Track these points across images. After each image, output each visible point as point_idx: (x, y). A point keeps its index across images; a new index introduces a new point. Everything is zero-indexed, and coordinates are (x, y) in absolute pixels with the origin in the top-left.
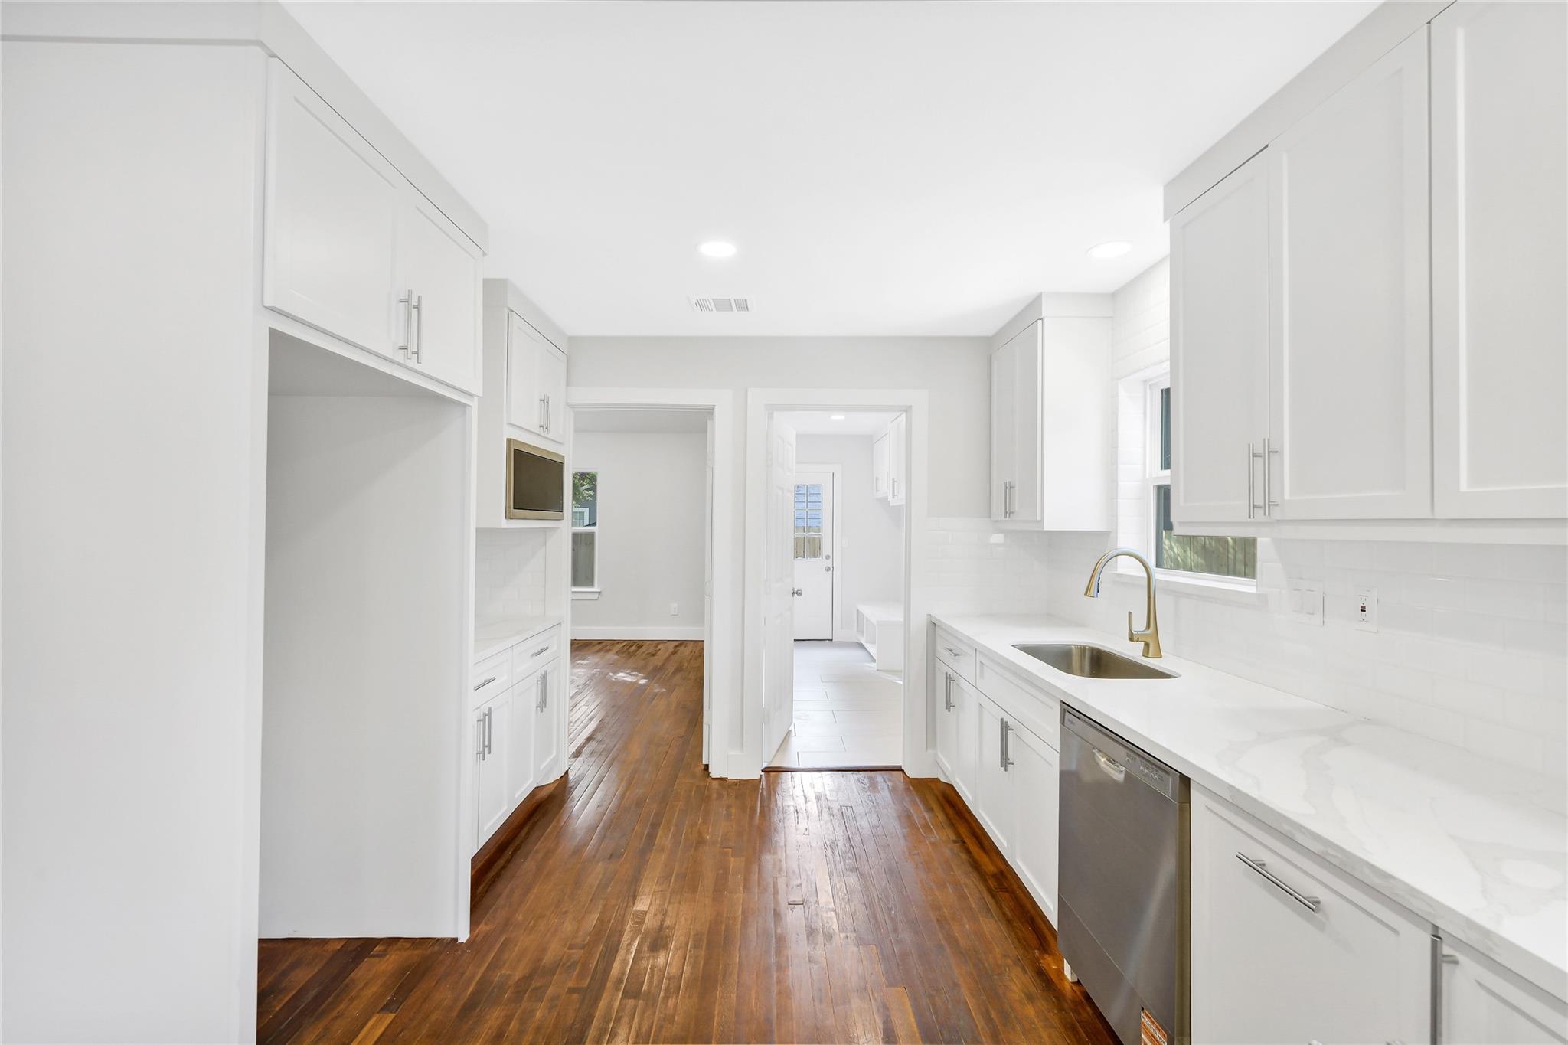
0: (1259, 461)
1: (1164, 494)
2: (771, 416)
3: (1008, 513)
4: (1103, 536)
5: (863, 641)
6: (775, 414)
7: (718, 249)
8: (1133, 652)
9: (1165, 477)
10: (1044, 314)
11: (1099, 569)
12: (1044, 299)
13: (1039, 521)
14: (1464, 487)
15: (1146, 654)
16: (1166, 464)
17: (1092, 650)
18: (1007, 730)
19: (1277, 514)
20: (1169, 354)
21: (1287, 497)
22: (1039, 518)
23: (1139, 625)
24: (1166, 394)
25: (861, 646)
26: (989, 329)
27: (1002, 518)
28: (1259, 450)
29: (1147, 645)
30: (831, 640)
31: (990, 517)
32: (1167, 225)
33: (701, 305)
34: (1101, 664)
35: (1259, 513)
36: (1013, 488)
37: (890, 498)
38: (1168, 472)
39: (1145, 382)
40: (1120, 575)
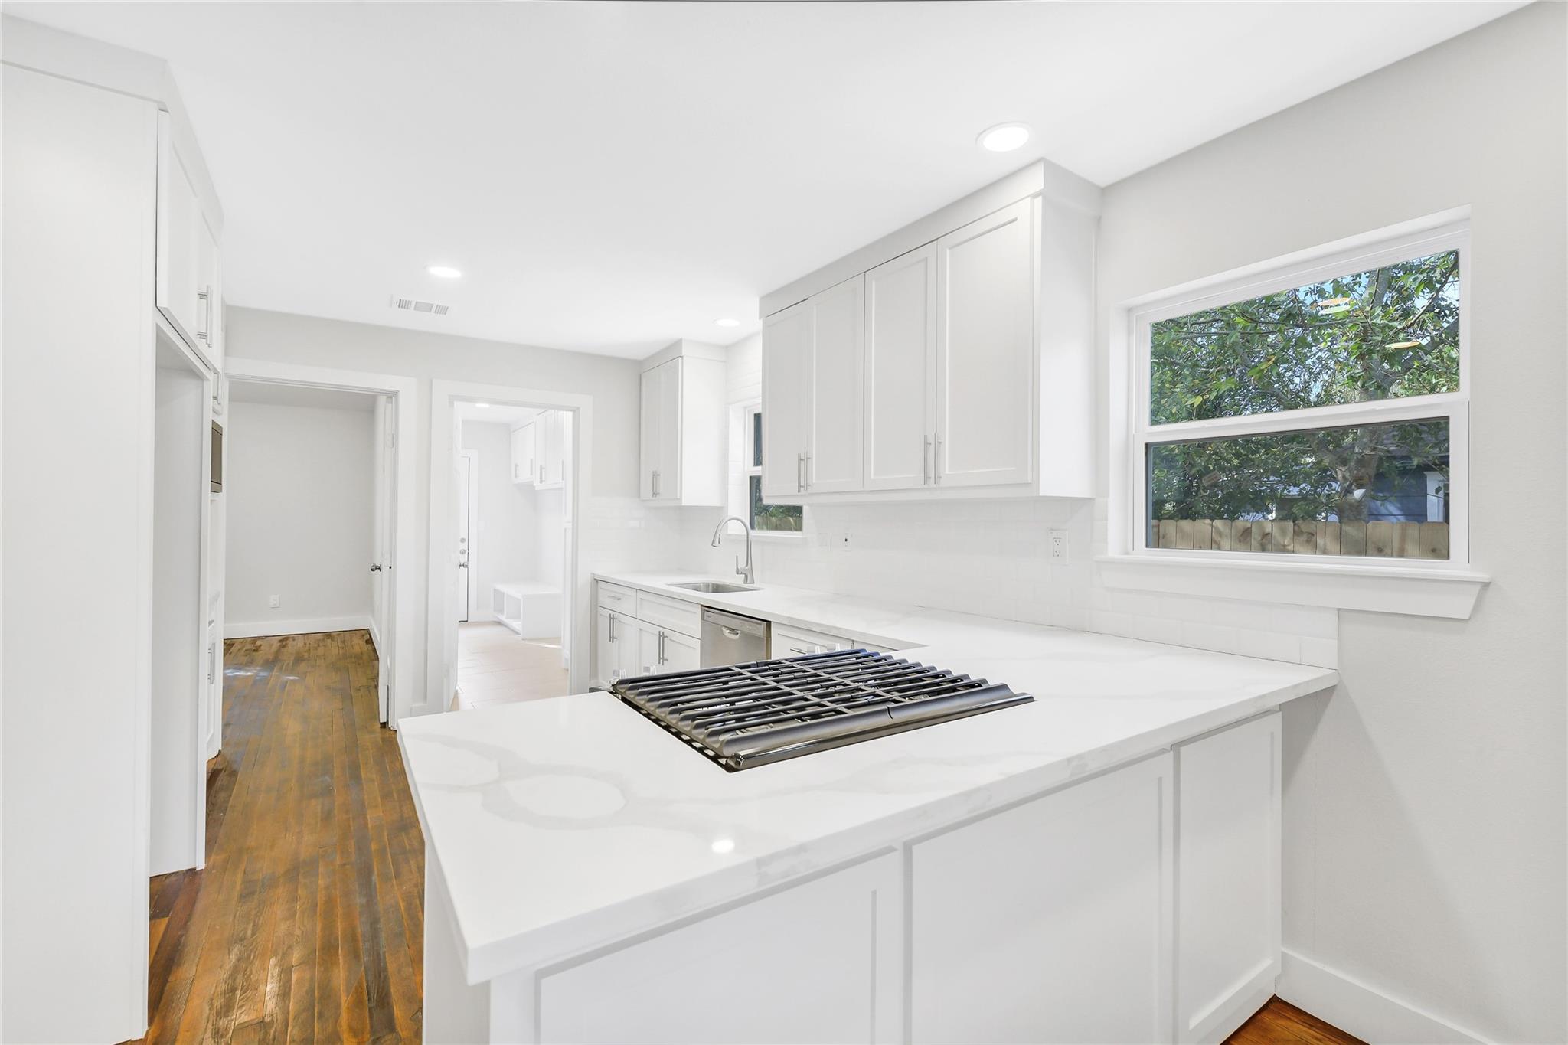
0: (802, 462)
1: (755, 483)
2: (451, 404)
3: (655, 494)
4: (720, 510)
5: (503, 618)
6: (456, 403)
7: (445, 272)
8: (739, 580)
9: (757, 471)
10: (683, 354)
11: (719, 529)
12: (684, 344)
13: (677, 499)
14: (872, 477)
15: (746, 582)
16: (758, 461)
17: (713, 584)
18: (664, 637)
19: (810, 490)
20: (761, 392)
21: (814, 481)
22: (678, 497)
23: (742, 564)
24: (758, 417)
25: (499, 623)
26: (640, 355)
27: (651, 498)
28: (802, 458)
29: (746, 576)
30: (467, 621)
31: (639, 497)
32: (761, 322)
33: (402, 304)
34: (717, 588)
35: (802, 489)
36: (659, 475)
37: (536, 483)
38: (759, 468)
39: (745, 408)
40: (730, 535)
